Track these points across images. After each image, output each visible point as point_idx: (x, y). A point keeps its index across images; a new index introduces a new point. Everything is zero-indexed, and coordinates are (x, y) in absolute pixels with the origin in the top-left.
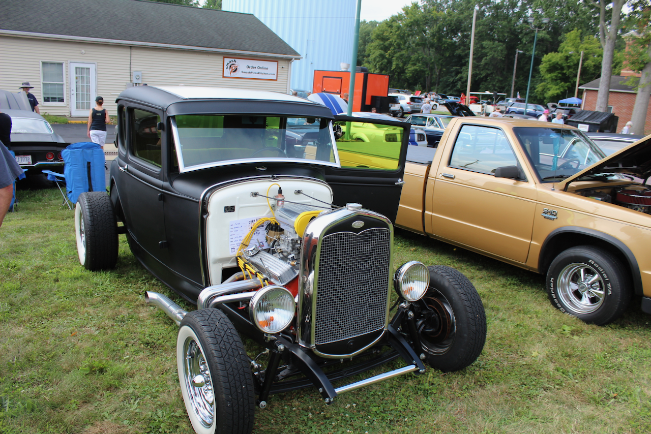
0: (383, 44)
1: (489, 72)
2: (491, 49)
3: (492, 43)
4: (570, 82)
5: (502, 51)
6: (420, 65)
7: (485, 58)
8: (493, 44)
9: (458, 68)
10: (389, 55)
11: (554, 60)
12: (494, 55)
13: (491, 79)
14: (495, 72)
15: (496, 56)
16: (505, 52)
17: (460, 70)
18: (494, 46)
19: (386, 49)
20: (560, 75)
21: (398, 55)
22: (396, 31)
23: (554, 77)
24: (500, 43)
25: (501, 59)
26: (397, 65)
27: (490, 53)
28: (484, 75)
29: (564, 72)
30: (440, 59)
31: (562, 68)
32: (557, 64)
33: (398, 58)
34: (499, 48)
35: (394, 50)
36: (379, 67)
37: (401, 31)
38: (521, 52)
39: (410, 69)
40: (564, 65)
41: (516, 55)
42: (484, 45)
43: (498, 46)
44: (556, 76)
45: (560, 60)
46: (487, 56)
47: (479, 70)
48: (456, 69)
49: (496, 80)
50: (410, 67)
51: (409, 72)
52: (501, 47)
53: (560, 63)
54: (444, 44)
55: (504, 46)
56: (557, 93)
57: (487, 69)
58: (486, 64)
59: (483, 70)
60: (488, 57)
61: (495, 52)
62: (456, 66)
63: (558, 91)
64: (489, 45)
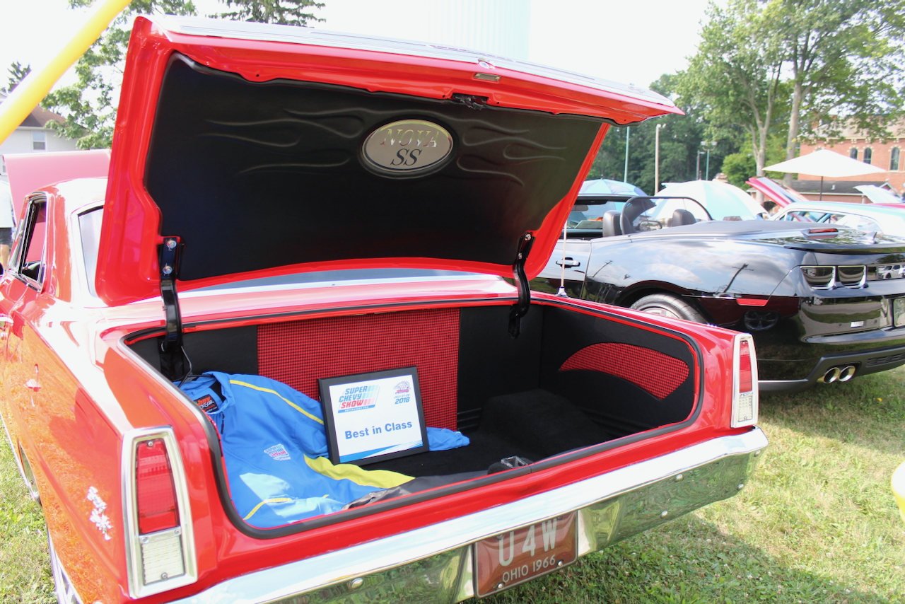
1: (671, 175)
2: (671, 150)
3: (671, 144)
5: (682, 152)
6: (594, 170)
7: (665, 160)
8: (673, 145)
9: (636, 172)
11: (735, 162)
12: (673, 157)
14: (677, 174)
15: (676, 157)
16: (686, 153)
17: (638, 175)
18: (674, 147)
20: (742, 176)
23: (736, 179)
24: (681, 144)
25: (682, 161)
27: (670, 154)
30: (615, 164)
31: (744, 170)
32: (739, 165)
34: (680, 149)
38: (702, 153)
40: (745, 166)
41: (698, 157)
42: (663, 147)
44: (739, 178)
45: (741, 162)
46: (666, 158)
48: (634, 173)
52: (681, 148)
53: (741, 164)
55: (685, 146)
57: (668, 172)
58: (667, 166)
60: (668, 160)
61: (675, 153)
62: (634, 170)
64: (669, 146)
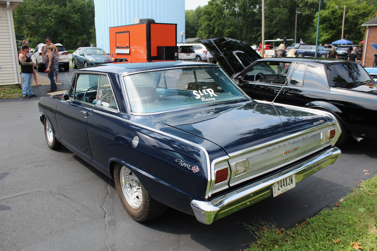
0: (209, 17)
1: (279, 29)
2: (279, 13)
3: (279, 9)
4: (336, 29)
5: (286, 14)
6: (233, 28)
7: (275, 19)
8: (280, 10)
9: (258, 28)
10: (213, 23)
11: (323, 15)
12: (281, 17)
13: (280, 33)
14: (282, 28)
16: (288, 14)
17: (259, 30)
18: (281, 10)
19: (210, 20)
20: (329, 25)
21: (218, 23)
22: (215, 7)
23: (324, 27)
24: (285, 9)
25: (286, 19)
26: (218, 30)
27: (279, 15)
28: (275, 31)
29: (332, 22)
30: (245, 23)
31: (330, 20)
32: (326, 17)
33: (218, 25)
34: (284, 12)
35: (215, 20)
36: (208, 33)
37: (219, 7)
38: (299, 12)
39: (226, 31)
40: (331, 18)
41: (296, 15)
42: (274, 11)
43: (284, 11)
44: (326, 26)
45: (328, 14)
46: (276, 18)
47: (271, 28)
48: (257, 29)
49: (284, 34)
50: (226, 30)
51: (226, 33)
52: (285, 11)
53: (328, 16)
54: (248, 13)
55: (287, 10)
56: (328, 38)
57: (277, 27)
58: (276, 23)
59: (274, 28)
60: (277, 19)
61: (281, 14)
62: (257, 27)
63: (328, 37)
64: (277, 10)
